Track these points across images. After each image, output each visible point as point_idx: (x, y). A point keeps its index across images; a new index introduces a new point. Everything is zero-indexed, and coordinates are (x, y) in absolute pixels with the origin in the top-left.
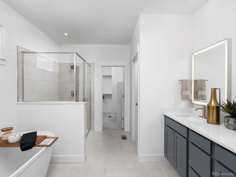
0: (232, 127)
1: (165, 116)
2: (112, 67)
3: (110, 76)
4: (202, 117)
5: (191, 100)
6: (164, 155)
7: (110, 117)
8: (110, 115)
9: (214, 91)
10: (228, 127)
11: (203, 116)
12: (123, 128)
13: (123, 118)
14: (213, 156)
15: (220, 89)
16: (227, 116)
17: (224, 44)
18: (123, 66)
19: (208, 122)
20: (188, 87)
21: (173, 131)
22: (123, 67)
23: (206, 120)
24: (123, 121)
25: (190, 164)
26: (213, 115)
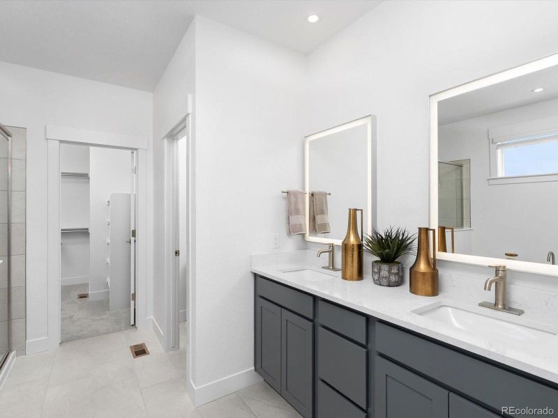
0: (385, 282)
1: (256, 275)
2: (91, 148)
3: (85, 176)
4: (327, 268)
5: (303, 235)
6: (253, 368)
7: (83, 296)
8: (83, 293)
9: (353, 214)
10: (378, 282)
11: (329, 266)
12: (132, 323)
13: (134, 295)
14: (369, 346)
15: (362, 210)
16: (376, 262)
17: (365, 125)
18: (133, 149)
19: (344, 277)
20: (300, 206)
21: (279, 308)
22: (132, 152)
23: (340, 274)
24: (132, 302)
25: (321, 374)
26: (352, 262)
